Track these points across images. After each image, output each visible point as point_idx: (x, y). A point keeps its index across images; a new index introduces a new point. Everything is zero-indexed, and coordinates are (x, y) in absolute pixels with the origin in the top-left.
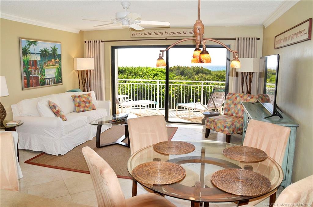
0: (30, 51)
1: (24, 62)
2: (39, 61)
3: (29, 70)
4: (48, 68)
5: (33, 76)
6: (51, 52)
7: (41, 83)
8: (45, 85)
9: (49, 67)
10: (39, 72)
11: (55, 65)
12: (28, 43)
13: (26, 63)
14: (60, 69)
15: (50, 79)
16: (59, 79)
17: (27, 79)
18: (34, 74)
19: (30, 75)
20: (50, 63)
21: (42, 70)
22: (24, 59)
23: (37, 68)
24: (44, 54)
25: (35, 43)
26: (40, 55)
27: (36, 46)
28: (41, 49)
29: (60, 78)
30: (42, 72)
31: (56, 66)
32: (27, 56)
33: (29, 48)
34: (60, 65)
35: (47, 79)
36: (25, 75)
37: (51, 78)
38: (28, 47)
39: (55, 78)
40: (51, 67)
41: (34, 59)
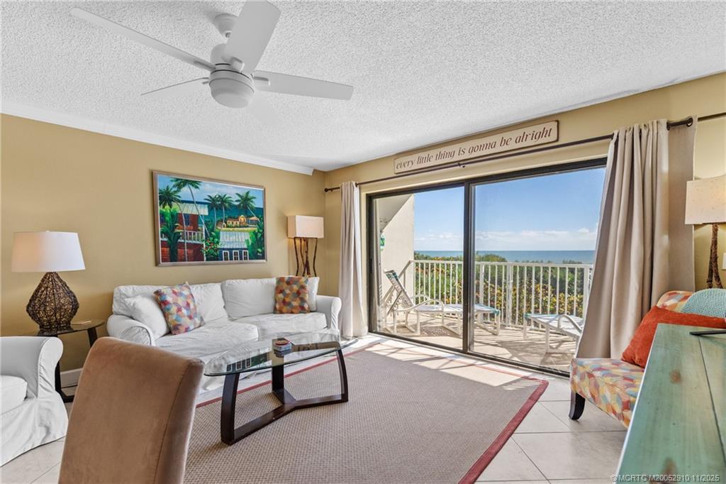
0: (179, 197)
1: (163, 215)
2: (205, 216)
3: (177, 231)
4: (229, 231)
5: (186, 241)
6: (237, 203)
7: (206, 256)
8: (218, 260)
9: (231, 229)
10: (204, 236)
11: (247, 227)
12: (174, 183)
13: (167, 218)
14: (259, 235)
15: (234, 251)
16: (258, 252)
17: (170, 247)
18: (190, 239)
19: (179, 240)
20: (235, 222)
21: (213, 233)
22: (164, 210)
23: (199, 228)
24: (217, 205)
25: (194, 184)
26: (206, 206)
27: (197, 190)
28: (210, 196)
29: (260, 250)
30: (212, 236)
31: (249, 229)
32: (171, 206)
33: (178, 191)
34: (262, 228)
35: (224, 249)
36: (166, 239)
37: (236, 249)
38: (175, 189)
39: (245, 249)
40: (236, 229)
41: (189, 213)
